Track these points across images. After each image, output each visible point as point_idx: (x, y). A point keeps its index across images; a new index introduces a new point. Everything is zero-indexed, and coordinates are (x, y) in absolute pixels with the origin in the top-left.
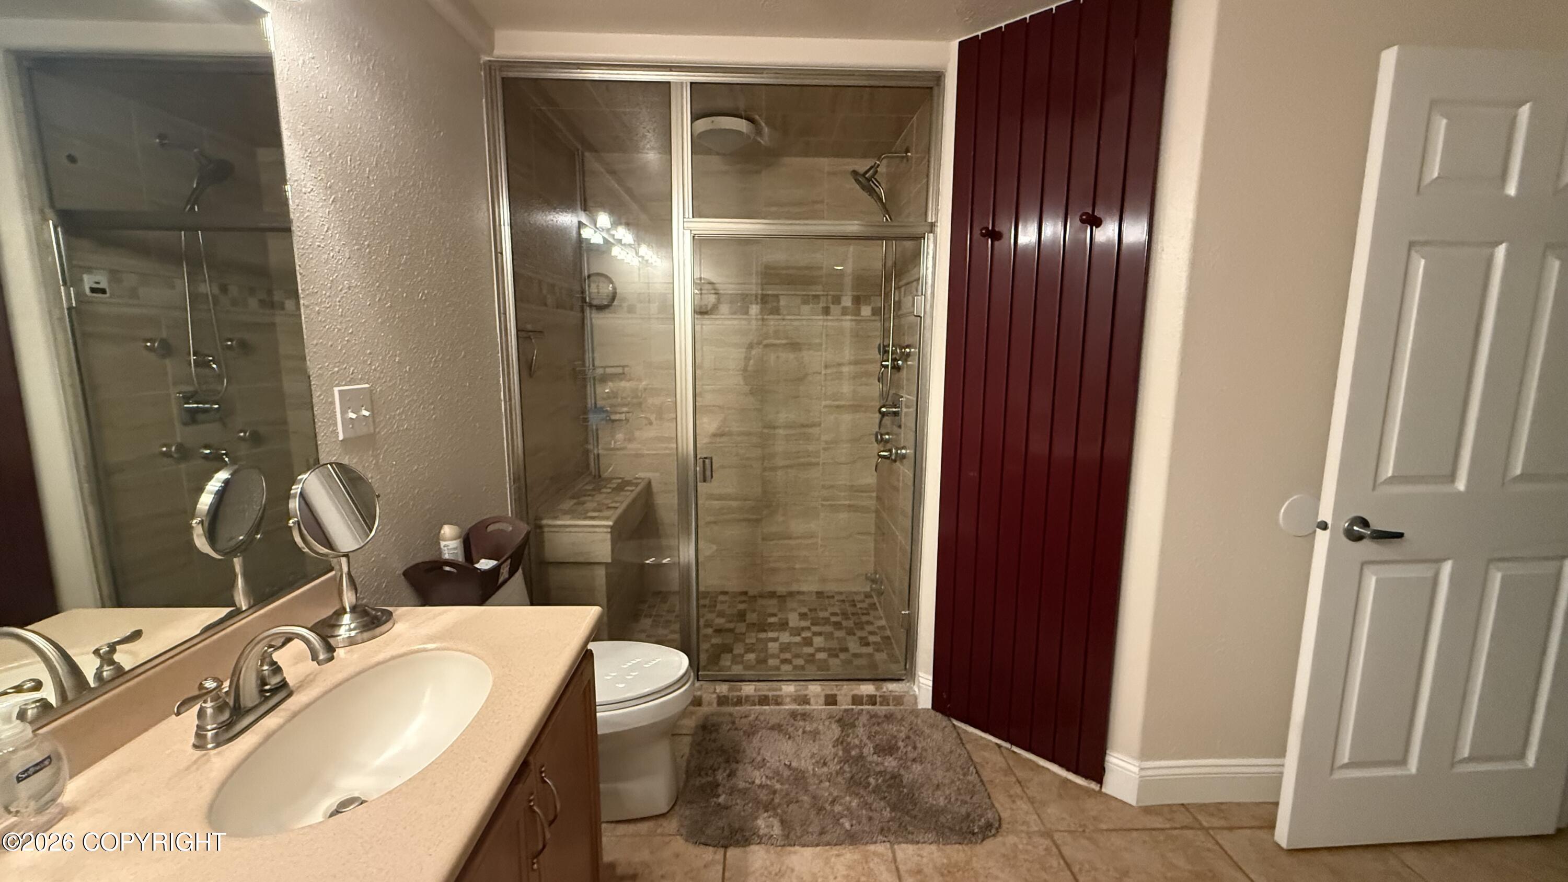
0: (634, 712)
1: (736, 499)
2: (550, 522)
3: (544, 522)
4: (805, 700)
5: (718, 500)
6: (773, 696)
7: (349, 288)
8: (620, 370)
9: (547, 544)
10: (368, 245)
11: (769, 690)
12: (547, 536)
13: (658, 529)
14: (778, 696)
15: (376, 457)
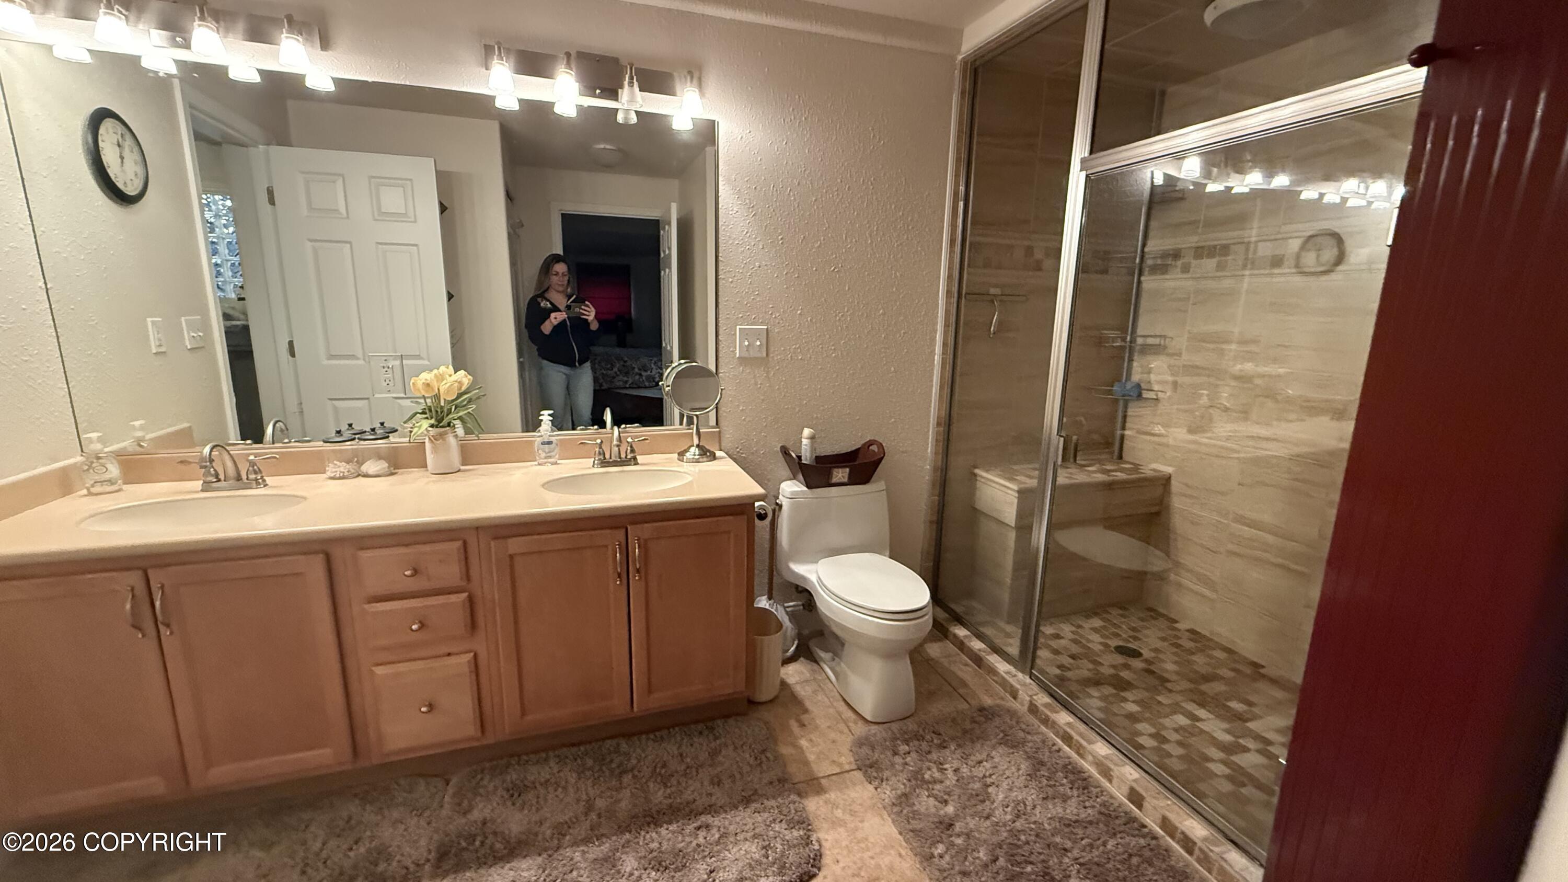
0: (846, 612)
1: (1275, 534)
2: (984, 474)
3: (977, 471)
4: (1107, 773)
5: (1249, 526)
6: (1077, 741)
7: (759, 267)
8: (1156, 341)
9: (978, 493)
10: (782, 239)
11: (1081, 735)
12: (979, 484)
13: (1168, 538)
14: (1084, 748)
15: (768, 373)
